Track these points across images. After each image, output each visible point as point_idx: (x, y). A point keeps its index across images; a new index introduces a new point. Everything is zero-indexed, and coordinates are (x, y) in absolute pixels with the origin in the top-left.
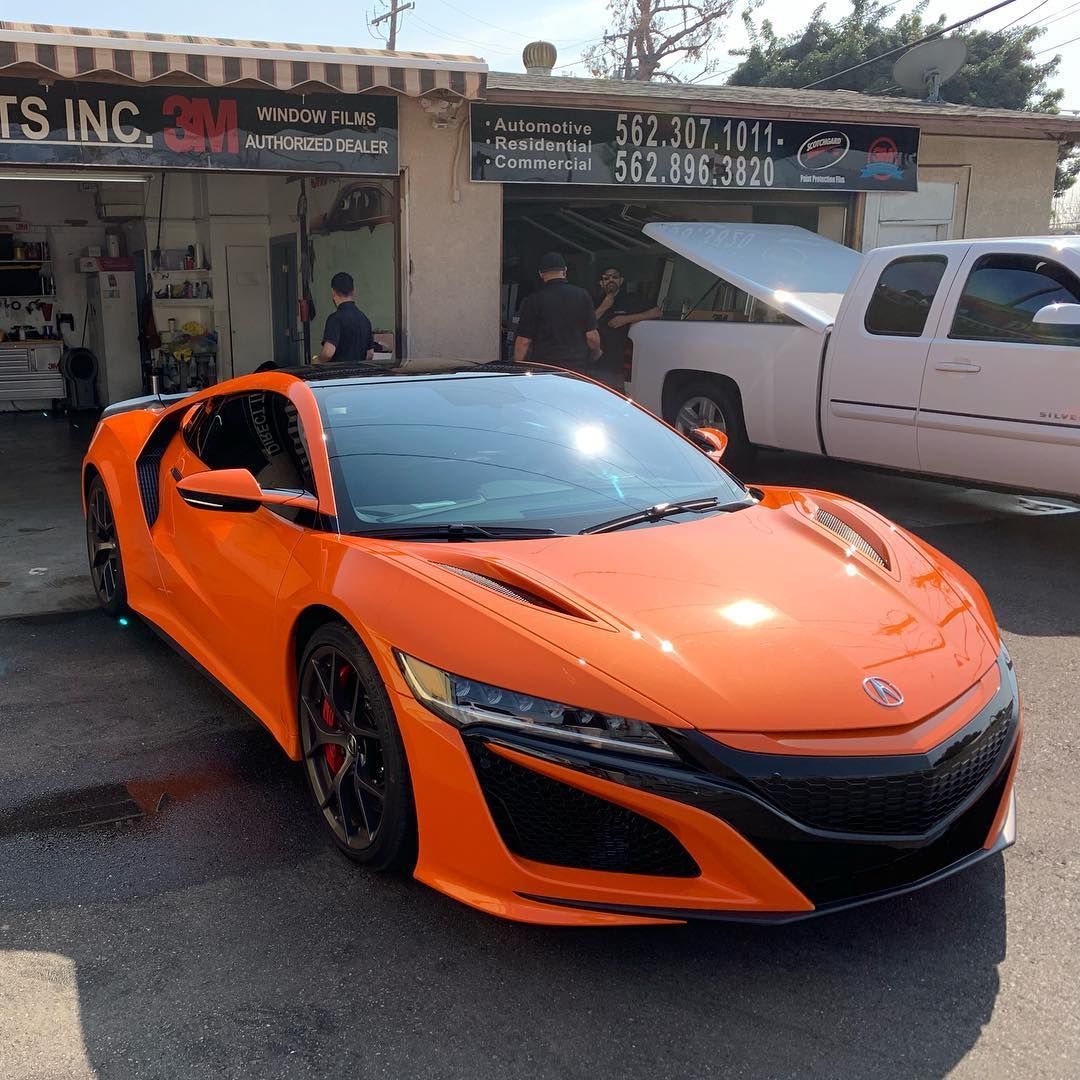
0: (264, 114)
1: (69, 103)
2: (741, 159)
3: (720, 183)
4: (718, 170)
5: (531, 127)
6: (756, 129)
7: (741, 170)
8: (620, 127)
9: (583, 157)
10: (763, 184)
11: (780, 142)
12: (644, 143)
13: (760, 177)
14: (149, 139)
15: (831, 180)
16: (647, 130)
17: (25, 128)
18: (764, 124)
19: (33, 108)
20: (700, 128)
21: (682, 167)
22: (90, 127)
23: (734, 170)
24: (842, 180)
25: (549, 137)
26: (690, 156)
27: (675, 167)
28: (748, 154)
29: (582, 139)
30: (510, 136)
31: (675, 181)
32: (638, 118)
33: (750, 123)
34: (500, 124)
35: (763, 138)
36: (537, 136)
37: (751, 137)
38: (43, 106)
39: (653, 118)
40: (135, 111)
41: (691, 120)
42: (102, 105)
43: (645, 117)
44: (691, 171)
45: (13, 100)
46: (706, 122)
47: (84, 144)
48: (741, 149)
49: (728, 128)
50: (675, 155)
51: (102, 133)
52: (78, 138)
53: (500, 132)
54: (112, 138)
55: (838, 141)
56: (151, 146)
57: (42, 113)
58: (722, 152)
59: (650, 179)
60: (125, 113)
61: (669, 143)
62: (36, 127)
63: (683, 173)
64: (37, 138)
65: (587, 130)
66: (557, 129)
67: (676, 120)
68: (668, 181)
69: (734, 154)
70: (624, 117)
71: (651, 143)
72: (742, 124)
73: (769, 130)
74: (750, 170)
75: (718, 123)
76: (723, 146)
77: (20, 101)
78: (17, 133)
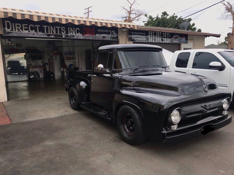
0: (99, 30)
1: (69, 28)
2: (165, 38)
3: (163, 42)
4: (162, 40)
5: (137, 33)
6: (167, 34)
7: (165, 40)
8: (149, 33)
9: (144, 38)
10: (168, 42)
11: (170, 36)
12: (152, 36)
13: (168, 41)
15: (177, 42)
16: (153, 34)
17: (62, 32)
18: (168, 33)
19: (63, 29)
20: (160, 34)
21: (158, 39)
22: (72, 32)
23: (164, 40)
24: (179, 42)
25: (140, 35)
26: (159, 38)
27: (157, 39)
28: (166, 38)
29: (144, 35)
30: (134, 35)
31: (157, 41)
32: (151, 32)
33: (166, 33)
34: (133, 33)
35: (168, 35)
36: (138, 35)
37: (166, 35)
38: (65, 29)
39: (153, 32)
40: (79, 30)
41: (159, 32)
42: (74, 28)
43: (152, 32)
44: (159, 40)
45: (60, 27)
46: (160, 33)
48: (165, 37)
49: (163, 34)
50: (157, 38)
51: (74, 33)
52: (70, 34)
53: (133, 34)
54: (76, 34)
55: (178, 36)
56: (82, 35)
58: (163, 37)
59: (154, 41)
60: (77, 30)
61: (156, 36)
62: (63, 32)
63: (158, 40)
64: (64, 34)
65: (145, 34)
66: (140, 33)
67: (157, 32)
68: (156, 42)
69: (164, 38)
70: (149, 32)
71: (153, 36)
72: (165, 33)
73: (169, 34)
74: (167, 40)
75: (162, 33)
76: (163, 36)
77: (61, 28)
78: (60, 33)
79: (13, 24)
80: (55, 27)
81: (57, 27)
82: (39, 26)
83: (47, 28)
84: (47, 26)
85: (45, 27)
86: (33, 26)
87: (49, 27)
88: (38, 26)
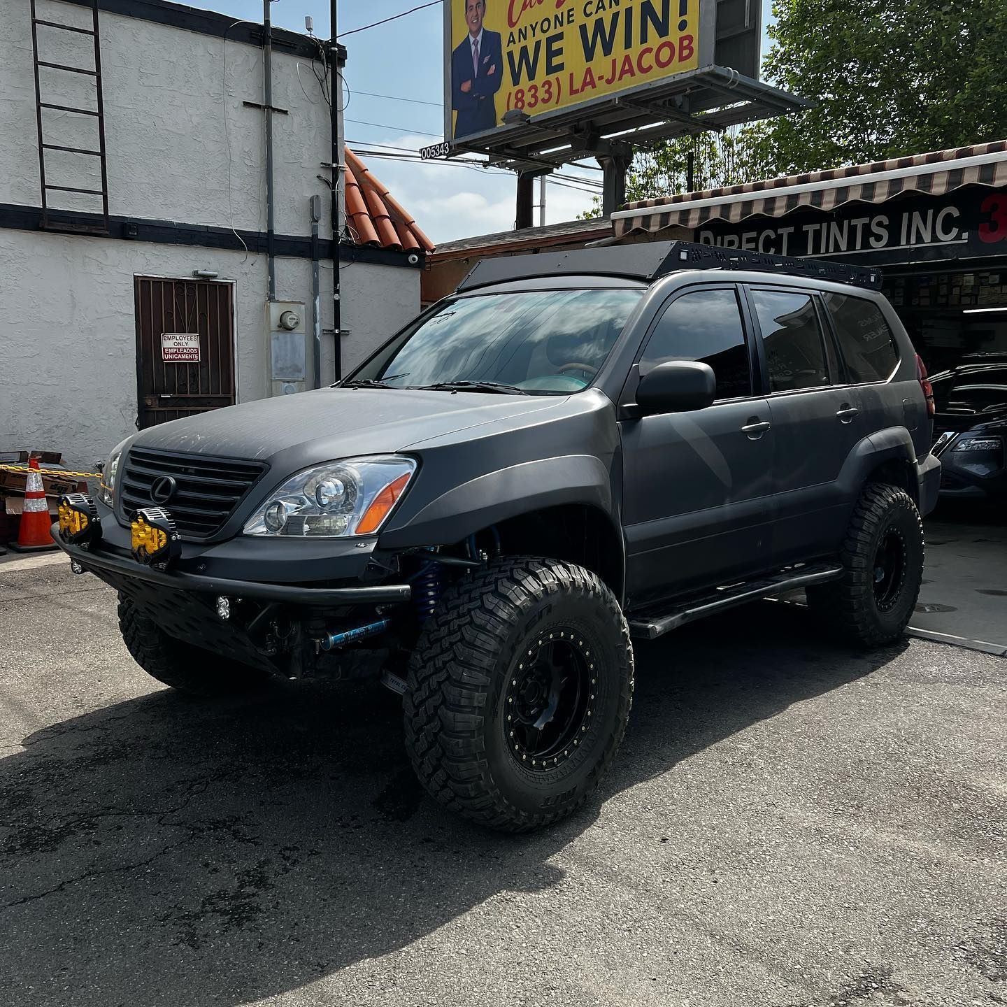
1: (906, 215)
14: (965, 235)
17: (872, 240)
19: (880, 224)
22: (918, 232)
38: (886, 221)
40: (956, 213)
42: (930, 212)
45: (867, 221)
47: (912, 246)
51: (927, 237)
52: (908, 242)
54: (934, 238)
56: (966, 241)
57: (885, 227)
60: (947, 217)
62: (879, 238)
64: (878, 246)
77: (871, 221)
78: (865, 244)
79: (719, 238)
80: (850, 223)
81: (854, 222)
82: (791, 230)
83: (817, 234)
84: (817, 226)
85: (810, 229)
86: (773, 236)
87: (825, 225)
88: (785, 232)
